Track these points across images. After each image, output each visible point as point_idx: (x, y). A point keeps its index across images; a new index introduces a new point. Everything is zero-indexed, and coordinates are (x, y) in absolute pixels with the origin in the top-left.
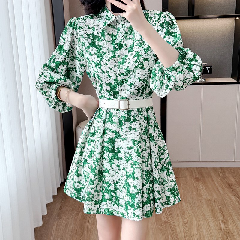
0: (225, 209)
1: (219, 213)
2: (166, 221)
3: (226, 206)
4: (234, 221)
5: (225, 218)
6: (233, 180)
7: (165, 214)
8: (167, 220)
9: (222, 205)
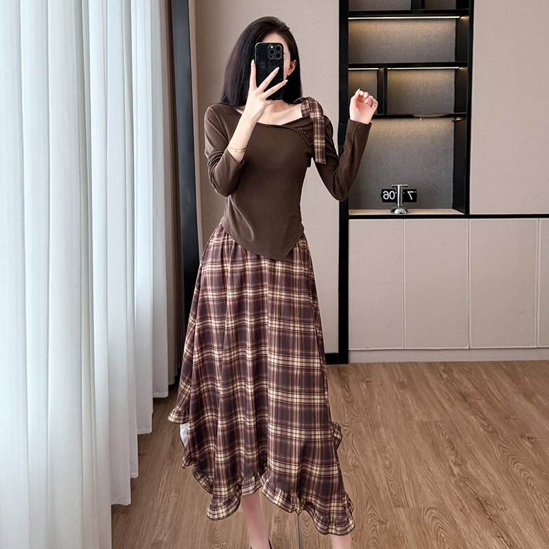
0: (458, 440)
1: (447, 447)
2: (355, 464)
3: (460, 436)
4: (477, 463)
5: (459, 457)
6: (470, 386)
7: (353, 451)
8: (357, 463)
9: (452, 433)
